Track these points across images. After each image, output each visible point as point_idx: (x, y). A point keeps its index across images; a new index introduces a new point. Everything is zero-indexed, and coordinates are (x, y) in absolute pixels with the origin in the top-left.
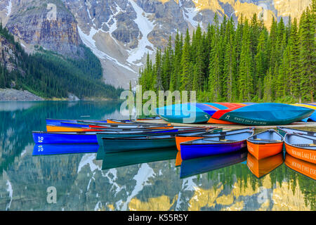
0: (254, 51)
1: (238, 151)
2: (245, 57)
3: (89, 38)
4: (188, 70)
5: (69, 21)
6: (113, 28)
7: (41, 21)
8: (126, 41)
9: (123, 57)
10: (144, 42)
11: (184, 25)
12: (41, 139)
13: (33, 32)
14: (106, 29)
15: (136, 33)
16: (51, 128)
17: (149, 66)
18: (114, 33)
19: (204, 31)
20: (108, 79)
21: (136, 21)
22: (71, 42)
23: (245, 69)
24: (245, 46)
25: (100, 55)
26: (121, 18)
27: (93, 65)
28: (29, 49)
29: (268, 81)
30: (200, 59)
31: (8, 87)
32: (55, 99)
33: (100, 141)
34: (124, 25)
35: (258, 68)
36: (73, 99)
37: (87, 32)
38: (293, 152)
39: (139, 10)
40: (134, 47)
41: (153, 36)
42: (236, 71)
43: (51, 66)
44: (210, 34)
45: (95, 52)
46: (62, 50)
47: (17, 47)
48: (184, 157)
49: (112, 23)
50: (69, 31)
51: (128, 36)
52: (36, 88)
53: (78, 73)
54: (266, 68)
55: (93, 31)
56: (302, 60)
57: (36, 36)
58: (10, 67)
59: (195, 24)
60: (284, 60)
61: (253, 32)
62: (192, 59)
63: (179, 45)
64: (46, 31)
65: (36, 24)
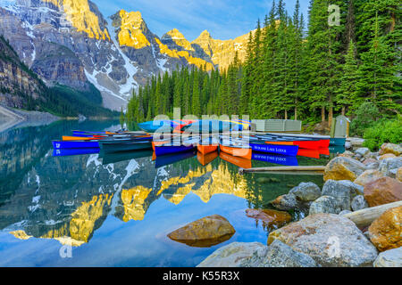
0: (201, 87)
1: (192, 150)
2: (196, 92)
3: (92, 77)
4: (160, 100)
5: (78, 65)
6: (109, 70)
7: (57, 65)
8: (119, 79)
9: (117, 90)
10: (130, 80)
11: (157, 70)
12: (58, 146)
13: (52, 72)
14: (104, 71)
15: (125, 74)
16: (65, 138)
17: (134, 96)
18: (110, 74)
19: (170, 74)
20: (106, 104)
21: (125, 66)
22: (79, 79)
23: (196, 99)
24: (196, 84)
25: (101, 88)
26: (114, 64)
27: (95, 95)
28: (48, 83)
29: (210, 106)
30: (168, 92)
31: (34, 109)
32: (69, 118)
33: (101, 146)
34: (117, 69)
35: (204, 98)
36: (82, 118)
37: (91, 72)
38: (224, 149)
39: (127, 59)
40: (124, 83)
41: (137, 76)
42: (190, 98)
43: (66, 96)
44: (174, 77)
45: (97, 86)
46: (73, 84)
47: (40, 82)
48: (157, 155)
49: (108, 67)
50: (78, 72)
51: (119, 76)
52: (55, 111)
53: (85, 100)
54: (209, 98)
55: (95, 72)
56: (229, 94)
57: (54, 75)
58: (35, 96)
59: (164, 69)
60: (219, 94)
61: (201, 76)
62: (162, 91)
63: (154, 82)
64: (61, 71)
65: (53, 66)
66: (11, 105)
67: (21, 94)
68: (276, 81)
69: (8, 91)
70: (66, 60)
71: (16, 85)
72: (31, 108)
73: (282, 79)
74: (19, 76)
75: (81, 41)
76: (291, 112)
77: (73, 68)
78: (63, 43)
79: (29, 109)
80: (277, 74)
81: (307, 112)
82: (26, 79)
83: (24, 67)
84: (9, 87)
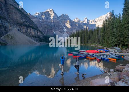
5: (52, 30)
7: (47, 30)
8: (62, 33)
10: (65, 33)
15: (64, 31)
21: (64, 29)
22: (52, 33)
26: (61, 29)
28: (45, 35)
31: (42, 41)
39: (64, 27)
41: (67, 32)
47: (43, 34)
49: (59, 30)
50: (52, 31)
54: (89, 38)
56: (97, 38)
57: (46, 32)
58: (42, 38)
64: (48, 31)
65: (46, 30)
66: (37, 41)
67: (39, 38)
69: (36, 37)
70: (49, 28)
71: (38, 35)
72: (41, 41)
74: (39, 33)
76: (119, 45)
77: (50, 31)
78: (48, 24)
79: (41, 42)
82: (40, 34)
83: (40, 31)
84: (36, 36)
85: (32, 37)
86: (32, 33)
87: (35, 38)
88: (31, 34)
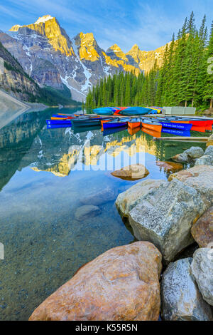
0: (131, 86)
1: (125, 126)
2: (128, 89)
3: (65, 80)
4: (105, 95)
5: (56, 73)
6: (75, 76)
7: (45, 73)
8: (80, 81)
9: (79, 88)
10: (88, 82)
11: (103, 74)
12: (49, 123)
13: (42, 78)
14: (72, 76)
15: (84, 78)
16: (53, 118)
17: (90, 91)
18: (75, 78)
19: (112, 77)
20: (74, 98)
21: (84, 72)
22: (58, 82)
23: (128, 93)
24: (128, 83)
25: (70, 88)
26: (78, 71)
27: (68, 92)
28: (41, 86)
29: (137, 98)
30: (110, 90)
31: (35, 102)
32: (53, 107)
33: (72, 123)
34: (79, 74)
35: (133, 93)
36: (61, 107)
37: (64, 78)
38: (145, 126)
39: (85, 68)
40: (84, 84)
41: (91, 79)
42: (124, 93)
43: (51, 93)
44: (114, 79)
45: (68, 86)
46: (54, 85)
47: (36, 84)
48: (104, 129)
49: (74, 73)
50: (57, 78)
51: (81, 79)
52: (45, 102)
53: (61, 95)
54: (136, 93)
55: (66, 77)
56: (149, 90)
57: (43, 80)
58: (34, 94)
59: (108, 74)
60: (143, 90)
61: (131, 77)
62: (107, 89)
63: (102, 83)
64: (47, 77)
65: (43, 74)
66: (23, 99)
67: (27, 92)
68: (182, 80)
69: (20, 91)
70: (49, 70)
71: (24, 87)
72: (33, 101)
73: (186, 78)
74: (25, 82)
75: (57, 57)
76: (190, 102)
77: (54, 75)
78: (47, 59)
80: (183, 75)
81: (200, 102)
82: (28, 83)
83: (27, 76)
84: (20, 88)
85: (11, 92)
86: (9, 81)
87: (17, 93)
88: (7, 82)
